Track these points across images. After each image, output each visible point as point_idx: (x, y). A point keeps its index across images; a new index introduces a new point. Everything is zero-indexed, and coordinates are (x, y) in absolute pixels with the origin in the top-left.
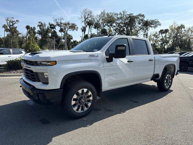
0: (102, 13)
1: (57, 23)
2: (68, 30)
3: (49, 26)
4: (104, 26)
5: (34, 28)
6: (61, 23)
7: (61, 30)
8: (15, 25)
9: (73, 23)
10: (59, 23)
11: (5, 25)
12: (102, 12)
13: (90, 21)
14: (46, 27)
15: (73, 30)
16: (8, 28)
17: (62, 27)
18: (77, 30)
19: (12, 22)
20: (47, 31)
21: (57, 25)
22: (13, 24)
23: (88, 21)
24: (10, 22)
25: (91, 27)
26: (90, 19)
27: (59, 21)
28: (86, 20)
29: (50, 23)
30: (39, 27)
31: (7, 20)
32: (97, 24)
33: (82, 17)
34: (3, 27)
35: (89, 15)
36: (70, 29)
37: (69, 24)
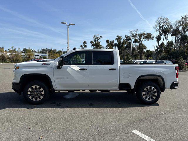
0: (183, 18)
1: (132, 34)
2: (143, 40)
3: (125, 38)
4: (185, 32)
5: (113, 41)
6: (136, 34)
7: (136, 41)
8: (99, 41)
9: (149, 33)
10: (135, 35)
11: (92, 41)
12: (183, 16)
13: (166, 29)
14: (122, 40)
15: (148, 40)
16: (94, 43)
17: (137, 38)
18: (152, 39)
19: (97, 38)
20: (123, 43)
21: (133, 37)
22: (98, 40)
23: (163, 29)
24: (96, 39)
25: (168, 35)
26: (165, 27)
27: (134, 33)
28: (161, 29)
29: (126, 36)
30: (116, 40)
31: (94, 37)
32: (175, 30)
33: (156, 26)
34: (90, 43)
35: (164, 23)
36: (145, 39)
37: (144, 34)
